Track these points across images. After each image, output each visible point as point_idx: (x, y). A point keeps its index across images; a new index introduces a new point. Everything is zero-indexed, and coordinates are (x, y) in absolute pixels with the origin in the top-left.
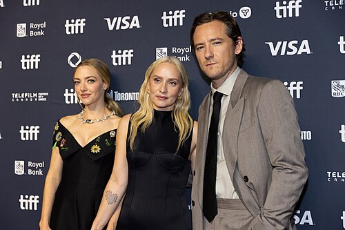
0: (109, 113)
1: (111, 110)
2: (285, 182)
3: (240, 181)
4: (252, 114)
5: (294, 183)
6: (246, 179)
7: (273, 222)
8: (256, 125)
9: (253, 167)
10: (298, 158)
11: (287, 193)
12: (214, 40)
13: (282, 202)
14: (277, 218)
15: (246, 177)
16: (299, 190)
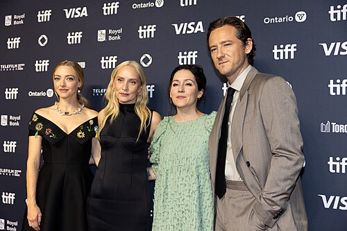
2: (281, 167)
3: (244, 165)
4: (255, 107)
5: (288, 168)
6: (248, 164)
7: (270, 202)
9: (255, 154)
10: (294, 146)
11: (282, 177)
12: (224, 42)
13: (278, 185)
14: (273, 199)
15: (248, 163)
16: (294, 175)
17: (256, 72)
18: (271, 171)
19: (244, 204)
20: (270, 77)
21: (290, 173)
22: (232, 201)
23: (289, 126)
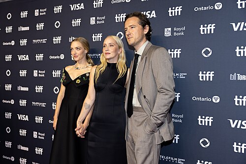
0: (88, 65)
1: (89, 63)
2: (162, 99)
3: (142, 97)
4: (149, 65)
5: (166, 99)
6: (145, 97)
7: (156, 118)
8: (151, 70)
9: (148, 91)
10: (170, 87)
11: (163, 104)
12: (131, 26)
13: (160, 109)
14: (157, 117)
16: (169, 103)
17: (151, 44)
18: (157, 101)
19: (141, 120)
20: (158, 48)
21: (167, 102)
22: (135, 118)
23: (168, 75)
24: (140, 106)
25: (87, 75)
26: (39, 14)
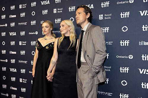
2: (98, 57)
3: (86, 56)
4: (90, 37)
5: (101, 57)
8: (91, 40)
9: (90, 53)
10: (103, 50)
11: (99, 60)
13: (97, 63)
14: (96, 68)
15: (88, 55)
16: (103, 60)
17: (91, 24)
18: (95, 58)
19: (86, 70)
20: (96, 26)
21: (101, 59)
22: (82, 69)
23: (102, 43)
24: (85, 62)
25: (53, 43)
26: (22, 7)
